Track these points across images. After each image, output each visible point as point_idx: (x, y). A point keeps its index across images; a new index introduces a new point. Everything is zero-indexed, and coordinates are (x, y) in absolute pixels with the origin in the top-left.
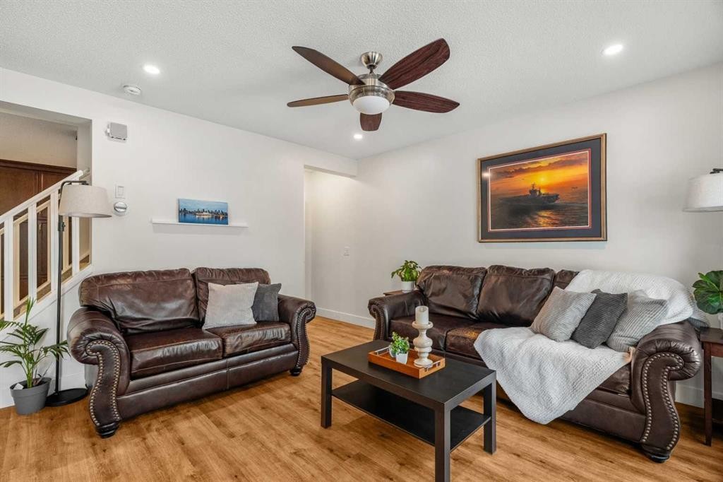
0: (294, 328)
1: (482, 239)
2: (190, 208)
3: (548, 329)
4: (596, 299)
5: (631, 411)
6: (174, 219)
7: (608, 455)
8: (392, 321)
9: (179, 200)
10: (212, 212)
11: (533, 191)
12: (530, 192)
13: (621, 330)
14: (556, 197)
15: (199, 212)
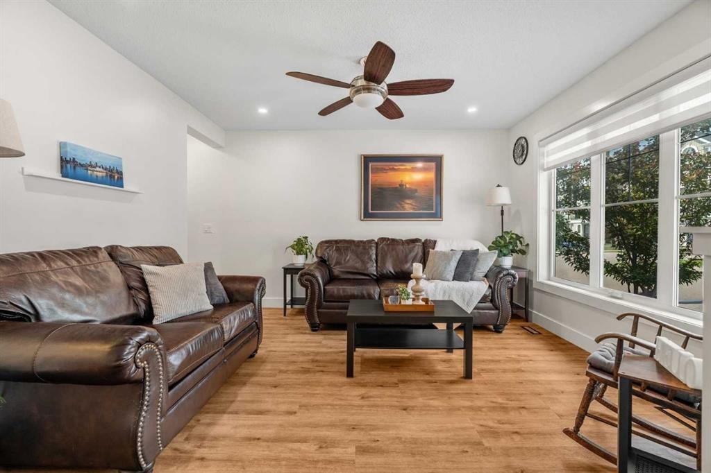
0: (257, 306)
1: (364, 218)
2: (82, 158)
3: (441, 276)
4: (463, 253)
5: (493, 309)
6: (54, 172)
7: (486, 336)
8: (326, 287)
9: (60, 143)
10: (106, 169)
11: (401, 185)
12: (400, 185)
13: (479, 269)
14: (416, 191)
15: (91, 166)
